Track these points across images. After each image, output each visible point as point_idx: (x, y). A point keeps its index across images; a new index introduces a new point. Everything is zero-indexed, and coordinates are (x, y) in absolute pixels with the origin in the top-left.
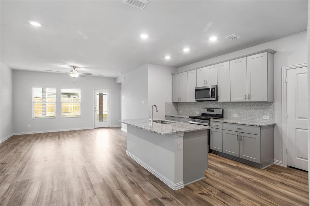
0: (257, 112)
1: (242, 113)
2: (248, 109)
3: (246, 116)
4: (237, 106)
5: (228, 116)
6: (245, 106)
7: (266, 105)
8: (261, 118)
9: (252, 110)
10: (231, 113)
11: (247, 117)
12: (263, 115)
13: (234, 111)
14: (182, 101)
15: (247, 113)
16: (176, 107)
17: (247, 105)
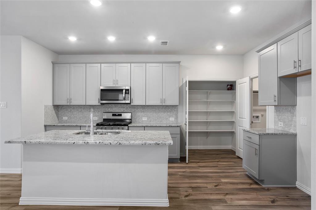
0: (165, 115)
1: (152, 116)
2: (157, 112)
3: (155, 118)
4: (146, 109)
5: (137, 120)
6: (154, 109)
7: (172, 108)
8: (168, 120)
9: (161, 113)
10: (140, 117)
11: (156, 120)
12: (170, 117)
13: (143, 115)
14: (74, 103)
15: (156, 116)
16: (57, 112)
17: (156, 108)
